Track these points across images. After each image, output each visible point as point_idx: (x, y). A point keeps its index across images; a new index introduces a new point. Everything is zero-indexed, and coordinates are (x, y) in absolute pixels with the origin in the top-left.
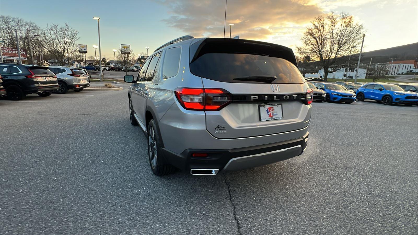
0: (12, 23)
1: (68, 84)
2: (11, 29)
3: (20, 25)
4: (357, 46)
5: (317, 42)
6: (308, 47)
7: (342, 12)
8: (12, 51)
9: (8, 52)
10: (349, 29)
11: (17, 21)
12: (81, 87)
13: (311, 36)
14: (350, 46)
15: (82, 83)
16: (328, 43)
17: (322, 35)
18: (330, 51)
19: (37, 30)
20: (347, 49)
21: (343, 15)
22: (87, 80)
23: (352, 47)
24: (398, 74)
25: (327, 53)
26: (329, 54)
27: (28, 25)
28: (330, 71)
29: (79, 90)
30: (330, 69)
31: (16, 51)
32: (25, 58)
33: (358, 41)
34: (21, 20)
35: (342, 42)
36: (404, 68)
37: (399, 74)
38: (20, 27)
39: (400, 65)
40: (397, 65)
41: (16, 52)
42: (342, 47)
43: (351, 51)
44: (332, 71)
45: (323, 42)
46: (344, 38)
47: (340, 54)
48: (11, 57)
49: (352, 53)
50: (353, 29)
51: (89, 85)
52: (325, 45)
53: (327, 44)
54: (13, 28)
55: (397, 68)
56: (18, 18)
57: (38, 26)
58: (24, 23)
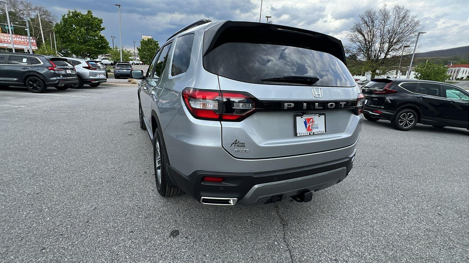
0: (20, 6)
1: (83, 78)
2: (19, 13)
3: (29, 9)
4: (410, 45)
5: (365, 39)
6: (354, 45)
7: (396, 5)
8: (20, 39)
9: (16, 40)
10: (402, 25)
11: (26, 4)
12: (97, 82)
13: (359, 32)
14: (402, 46)
15: (98, 77)
16: (377, 40)
17: (371, 32)
18: (379, 50)
19: (48, 15)
20: (399, 48)
21: (397, 8)
22: (104, 74)
23: (405, 47)
24: (456, 80)
25: (375, 52)
26: (378, 54)
27: (38, 9)
28: (377, 73)
29: (94, 84)
30: (378, 71)
31: (25, 38)
32: (34, 48)
33: (413, 40)
34: (30, 3)
35: (393, 40)
36: (465, 72)
37: (458, 79)
38: (29, 12)
39: (460, 69)
40: (457, 69)
41: (24, 40)
42: (393, 46)
43: (403, 51)
44: (380, 74)
45: (372, 40)
46: (396, 36)
47: (390, 54)
48: (20, 46)
49: (404, 54)
50: (408, 25)
51: (106, 79)
52: (374, 43)
53: (376, 42)
54: (22, 12)
55: (456, 72)
56: (27, 1)
57: (49, 11)
58: (33, 7)
